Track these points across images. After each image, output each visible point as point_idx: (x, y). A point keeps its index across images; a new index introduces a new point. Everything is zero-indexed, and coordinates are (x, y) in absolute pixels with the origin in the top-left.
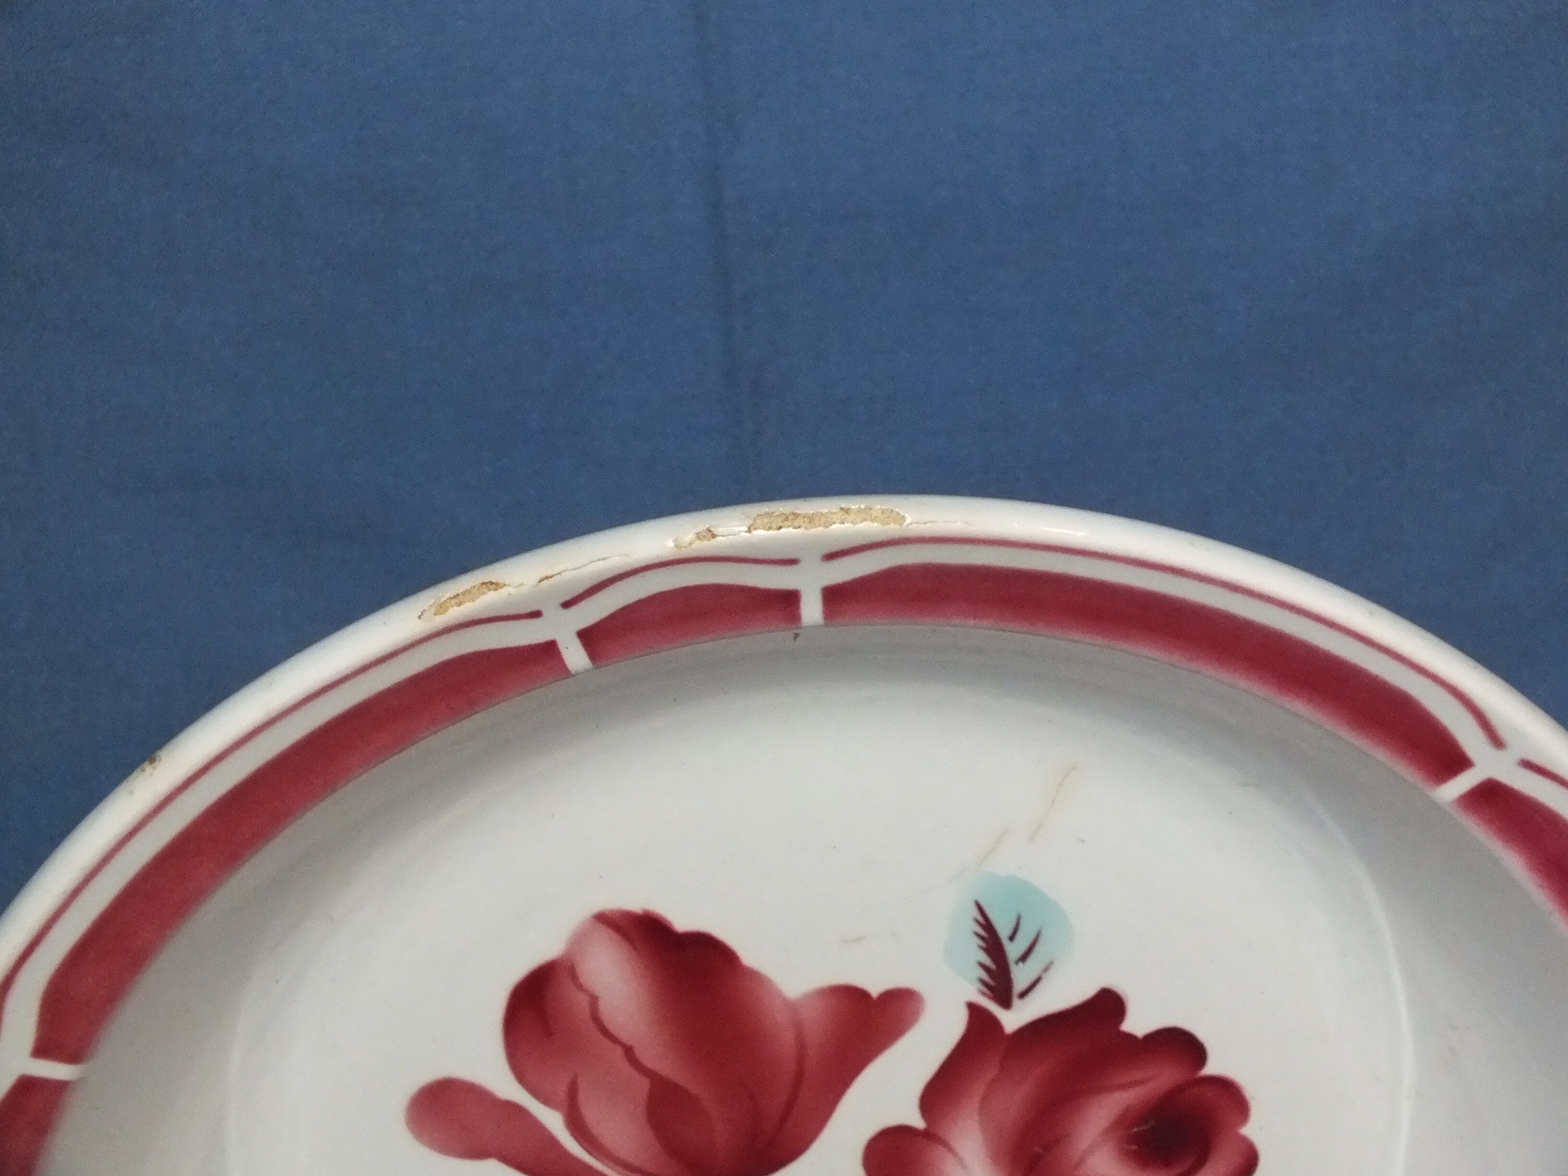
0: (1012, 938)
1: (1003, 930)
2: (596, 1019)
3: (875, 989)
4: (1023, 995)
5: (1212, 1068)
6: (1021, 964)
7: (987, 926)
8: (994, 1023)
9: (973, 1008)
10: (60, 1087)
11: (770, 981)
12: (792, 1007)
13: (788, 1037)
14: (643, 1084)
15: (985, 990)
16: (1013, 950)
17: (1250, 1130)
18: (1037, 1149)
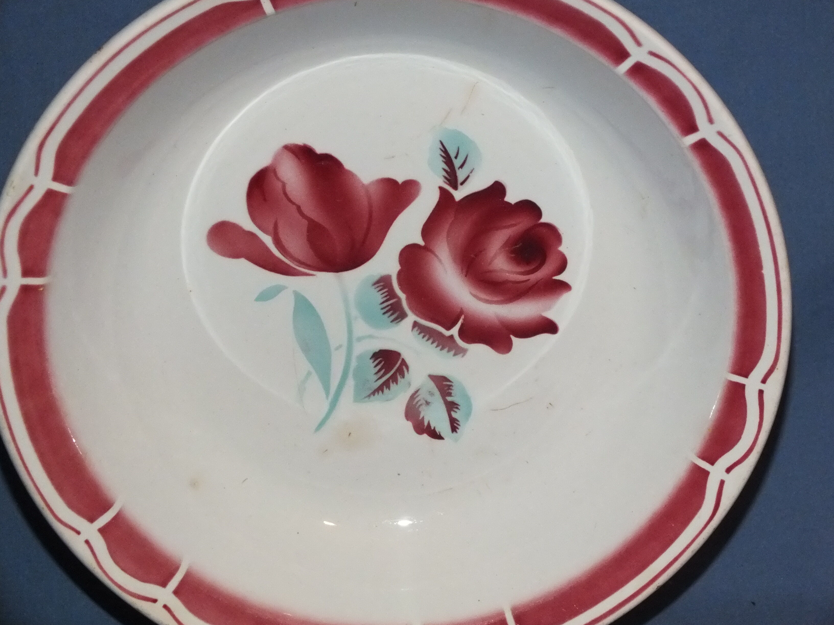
0: (456, 157)
1: (452, 154)
2: (285, 194)
3: (400, 180)
4: (462, 184)
5: (544, 220)
6: (460, 169)
7: (445, 151)
8: (451, 197)
9: (441, 188)
10: (64, 196)
11: (356, 176)
12: (366, 188)
13: (365, 202)
14: (305, 222)
15: (446, 181)
16: (457, 163)
17: (562, 249)
18: (472, 256)
